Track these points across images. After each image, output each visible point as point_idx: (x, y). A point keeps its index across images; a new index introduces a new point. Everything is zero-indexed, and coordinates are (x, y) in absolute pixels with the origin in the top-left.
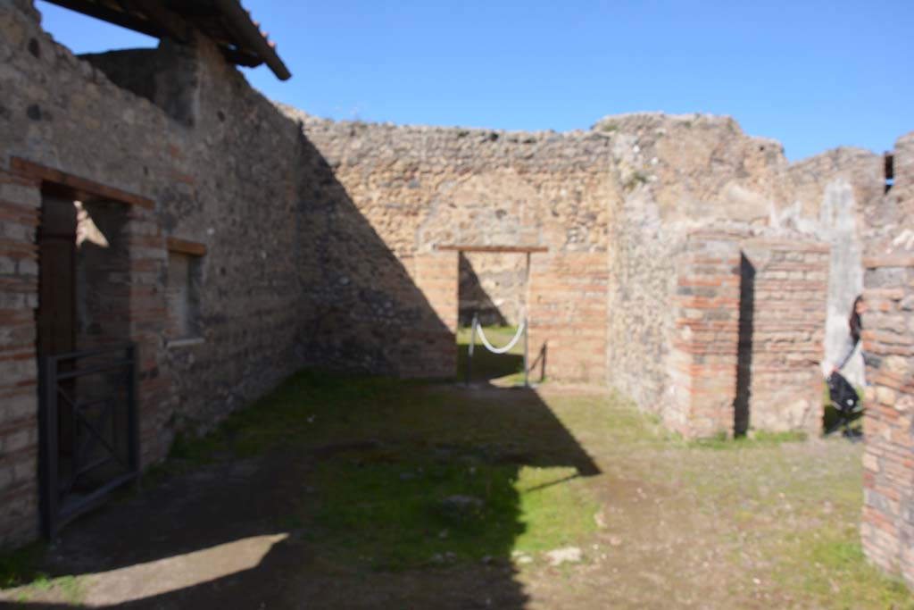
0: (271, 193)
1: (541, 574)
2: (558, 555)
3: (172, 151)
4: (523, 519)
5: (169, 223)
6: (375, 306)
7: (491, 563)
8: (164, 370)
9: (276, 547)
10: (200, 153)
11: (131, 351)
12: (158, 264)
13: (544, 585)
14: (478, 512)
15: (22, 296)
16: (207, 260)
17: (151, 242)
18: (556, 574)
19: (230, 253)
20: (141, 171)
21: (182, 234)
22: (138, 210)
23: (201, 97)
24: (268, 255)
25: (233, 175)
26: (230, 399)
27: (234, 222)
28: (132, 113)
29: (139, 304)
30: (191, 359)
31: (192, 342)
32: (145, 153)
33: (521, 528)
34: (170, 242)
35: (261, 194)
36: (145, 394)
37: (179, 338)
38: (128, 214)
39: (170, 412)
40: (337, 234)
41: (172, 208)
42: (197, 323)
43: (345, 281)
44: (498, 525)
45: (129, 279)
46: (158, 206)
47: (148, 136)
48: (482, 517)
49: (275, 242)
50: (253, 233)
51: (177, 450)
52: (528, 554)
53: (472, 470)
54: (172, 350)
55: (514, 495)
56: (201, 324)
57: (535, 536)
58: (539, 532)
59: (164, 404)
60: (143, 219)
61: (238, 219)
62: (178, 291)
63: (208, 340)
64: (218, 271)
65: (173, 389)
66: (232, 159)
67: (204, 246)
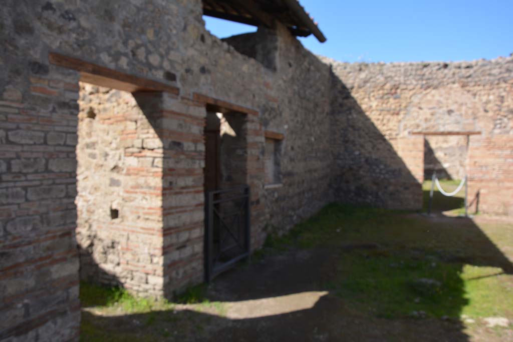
0: (316, 105)
1: (481, 331)
2: (492, 321)
3: (266, 85)
4: (466, 296)
5: (265, 123)
6: (374, 167)
7: (447, 320)
8: (262, 201)
9: (322, 299)
10: (280, 85)
11: (247, 190)
12: (260, 145)
13: (483, 338)
14: (438, 289)
15: (198, 162)
16: (284, 143)
17: (257, 133)
18: (491, 333)
19: (295, 139)
20: (251, 96)
21: (272, 128)
22: (250, 117)
23: (280, 55)
24: (315, 139)
25: (297, 96)
26: (295, 218)
27: (298, 122)
28: (247, 66)
29: (251, 166)
30: (276, 195)
31: (276, 186)
32: (253, 87)
33: (466, 302)
34: (266, 133)
35: (311, 105)
36: (253, 212)
37: (270, 184)
38: (246, 119)
39: (265, 223)
40: (353, 127)
41: (266, 115)
42: (279, 176)
43: (357, 153)
44: (450, 298)
45: (246, 152)
46: (260, 114)
47: (255, 78)
48: (441, 292)
49: (319, 132)
50: (307, 127)
51: (268, 243)
52: (472, 318)
53: (434, 264)
54: (267, 190)
55: (460, 282)
56: (281, 176)
57: (475, 307)
58: (477, 305)
59: (262, 218)
60: (253, 121)
61: (300, 120)
62: (269, 159)
63: (284, 185)
64: (289, 148)
65: (267, 210)
66: (296, 88)
67: (283, 134)
